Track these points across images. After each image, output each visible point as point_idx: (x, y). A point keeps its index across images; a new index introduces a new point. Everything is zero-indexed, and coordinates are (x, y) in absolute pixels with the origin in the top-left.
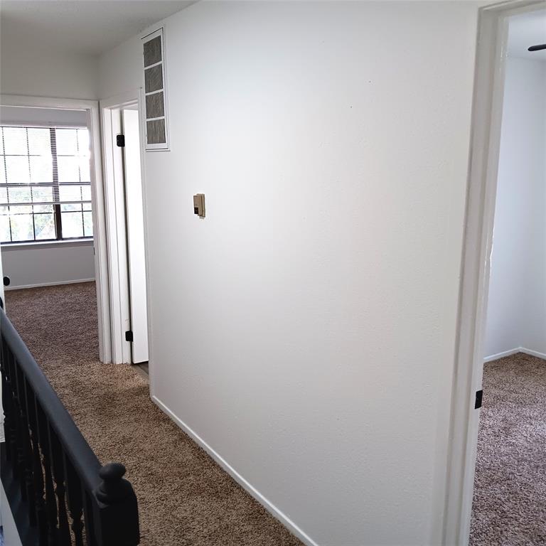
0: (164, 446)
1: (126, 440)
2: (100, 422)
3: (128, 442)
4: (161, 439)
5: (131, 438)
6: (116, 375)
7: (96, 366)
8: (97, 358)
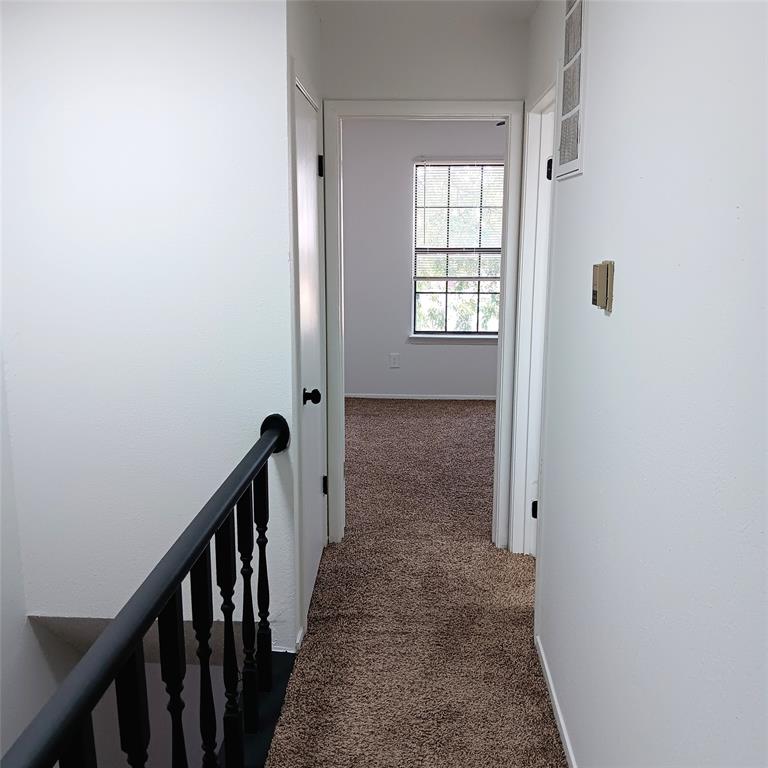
0: (504, 754)
1: (450, 715)
2: (428, 661)
3: (452, 720)
4: (510, 734)
5: (458, 713)
6: (502, 574)
7: (479, 548)
8: (488, 534)
